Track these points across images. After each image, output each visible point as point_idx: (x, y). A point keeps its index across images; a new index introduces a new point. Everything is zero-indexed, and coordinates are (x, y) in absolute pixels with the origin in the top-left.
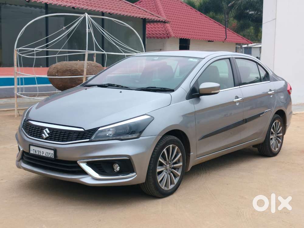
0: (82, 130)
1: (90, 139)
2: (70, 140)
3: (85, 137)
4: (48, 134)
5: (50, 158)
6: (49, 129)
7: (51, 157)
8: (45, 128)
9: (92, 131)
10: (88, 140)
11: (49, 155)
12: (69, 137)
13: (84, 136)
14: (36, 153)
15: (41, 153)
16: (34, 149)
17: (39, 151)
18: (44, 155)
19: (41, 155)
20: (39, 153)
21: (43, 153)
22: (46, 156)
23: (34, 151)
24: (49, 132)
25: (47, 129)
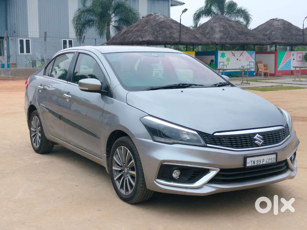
0: (283, 127)
4: (262, 139)
5: (272, 163)
10: (290, 135)
14: (254, 165)
15: (260, 162)
16: (251, 161)
17: (259, 160)
18: (264, 163)
19: (261, 163)
20: (259, 162)
21: (263, 161)
22: (266, 163)
23: (253, 162)
24: (261, 137)
25: (257, 135)
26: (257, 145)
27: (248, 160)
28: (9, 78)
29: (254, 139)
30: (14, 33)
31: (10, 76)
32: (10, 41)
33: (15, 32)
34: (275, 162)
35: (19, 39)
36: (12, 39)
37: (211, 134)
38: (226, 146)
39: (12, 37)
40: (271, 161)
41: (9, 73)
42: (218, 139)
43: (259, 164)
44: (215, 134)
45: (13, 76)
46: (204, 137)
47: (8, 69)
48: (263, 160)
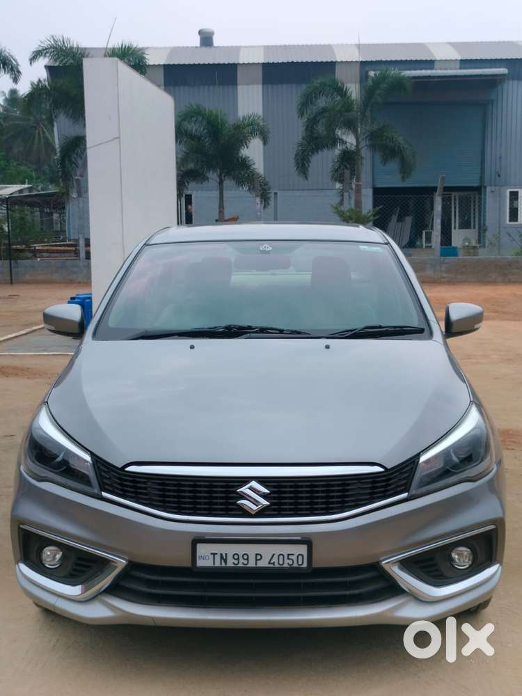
0: (378, 469)
1: (408, 491)
2: (353, 504)
3: (392, 489)
4: (264, 496)
5: (291, 568)
6: (262, 480)
7: (295, 565)
8: (245, 480)
9: (406, 466)
10: (405, 495)
11: (287, 561)
12: (348, 496)
13: (390, 487)
14: (223, 565)
15: (247, 559)
16: (214, 554)
17: (241, 556)
18: (263, 563)
19: (252, 564)
20: (241, 561)
21: (257, 560)
22: (272, 566)
23: (218, 558)
24: (264, 490)
25: (254, 484)
26: (245, 513)
27: (202, 549)
28: (442, 280)
29: (238, 493)
30: (497, 176)
31: (445, 275)
32: (487, 194)
33: (499, 176)
34: (305, 565)
35: (509, 190)
36: (492, 191)
37: (120, 465)
38: (148, 502)
39: (493, 187)
40: (291, 562)
41: (443, 269)
42: (134, 482)
43: (240, 565)
44: (127, 469)
45: (450, 275)
46: (103, 474)
47: (442, 260)
48: (259, 557)
